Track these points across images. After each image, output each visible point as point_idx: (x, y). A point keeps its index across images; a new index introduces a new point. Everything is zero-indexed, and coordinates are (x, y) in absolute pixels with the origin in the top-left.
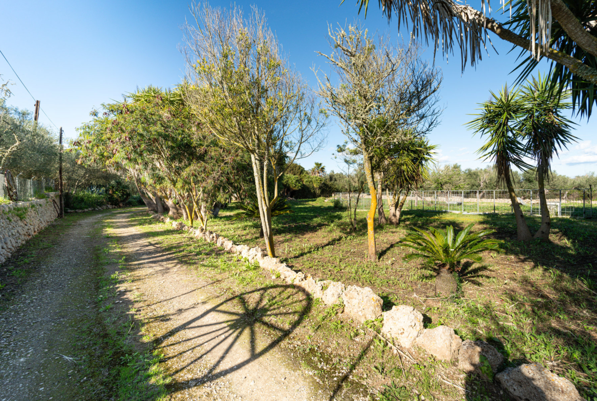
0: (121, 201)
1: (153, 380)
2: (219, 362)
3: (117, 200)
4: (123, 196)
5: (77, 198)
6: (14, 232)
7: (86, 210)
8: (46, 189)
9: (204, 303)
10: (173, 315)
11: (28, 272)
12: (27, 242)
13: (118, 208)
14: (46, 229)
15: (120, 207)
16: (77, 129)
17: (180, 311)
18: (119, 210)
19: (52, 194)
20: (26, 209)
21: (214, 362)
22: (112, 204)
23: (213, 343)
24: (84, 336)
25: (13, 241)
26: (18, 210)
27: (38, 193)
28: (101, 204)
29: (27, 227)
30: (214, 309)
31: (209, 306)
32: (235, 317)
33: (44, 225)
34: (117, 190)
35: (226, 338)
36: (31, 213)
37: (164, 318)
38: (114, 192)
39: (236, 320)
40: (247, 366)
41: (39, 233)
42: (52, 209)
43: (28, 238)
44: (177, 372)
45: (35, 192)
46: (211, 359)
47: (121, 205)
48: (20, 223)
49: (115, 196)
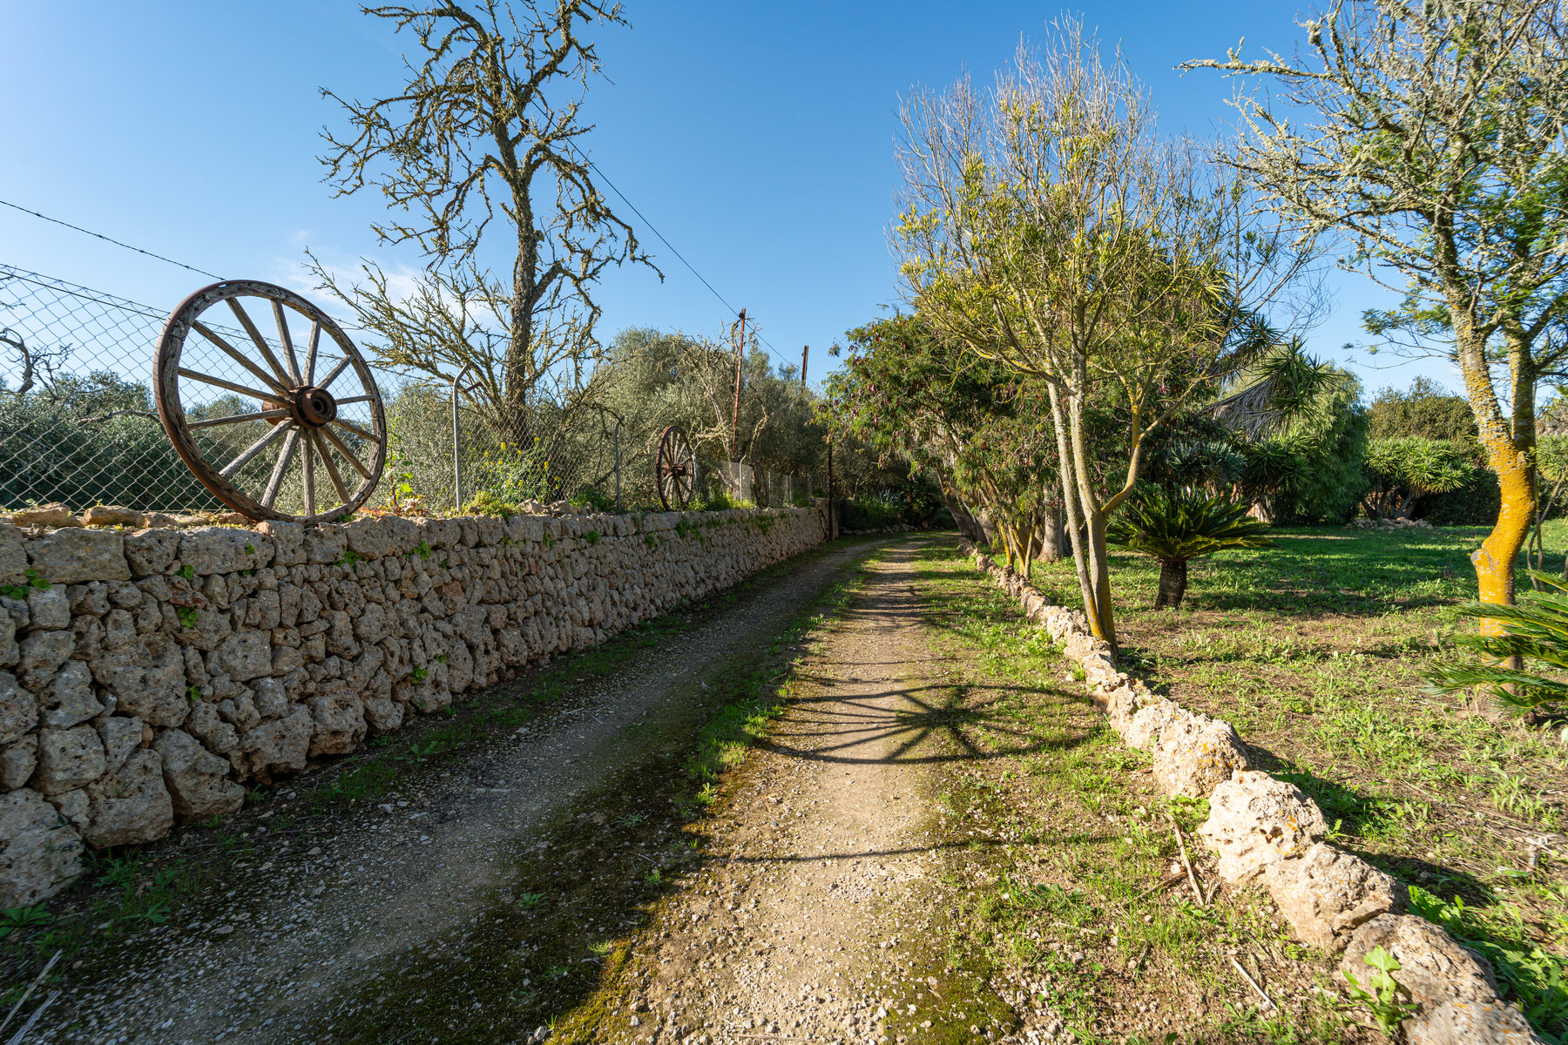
0: (926, 518)
1: (747, 728)
2: (837, 748)
3: (918, 514)
4: (927, 506)
5: (857, 509)
6: (752, 549)
7: (868, 532)
8: (814, 493)
9: (897, 681)
10: (841, 682)
11: (740, 599)
12: (769, 567)
13: (919, 531)
14: (801, 555)
15: (923, 530)
16: (823, 382)
17: (855, 681)
18: (919, 535)
19: (819, 501)
20: (772, 519)
21: (830, 744)
22: (909, 524)
23: (852, 727)
24: (732, 671)
25: (748, 562)
26: (762, 519)
27: (800, 499)
28: (891, 521)
29: (770, 546)
30: (903, 693)
31: (898, 687)
32: (920, 710)
33: (797, 547)
34: (917, 496)
35: (877, 728)
36: (780, 525)
37: (828, 683)
38: (913, 500)
39: (917, 714)
40: (864, 766)
41: (789, 559)
42: (816, 524)
43: (770, 562)
44: (780, 734)
45: (796, 497)
46: (831, 741)
47: (925, 525)
48: (761, 537)
49: (915, 507)
